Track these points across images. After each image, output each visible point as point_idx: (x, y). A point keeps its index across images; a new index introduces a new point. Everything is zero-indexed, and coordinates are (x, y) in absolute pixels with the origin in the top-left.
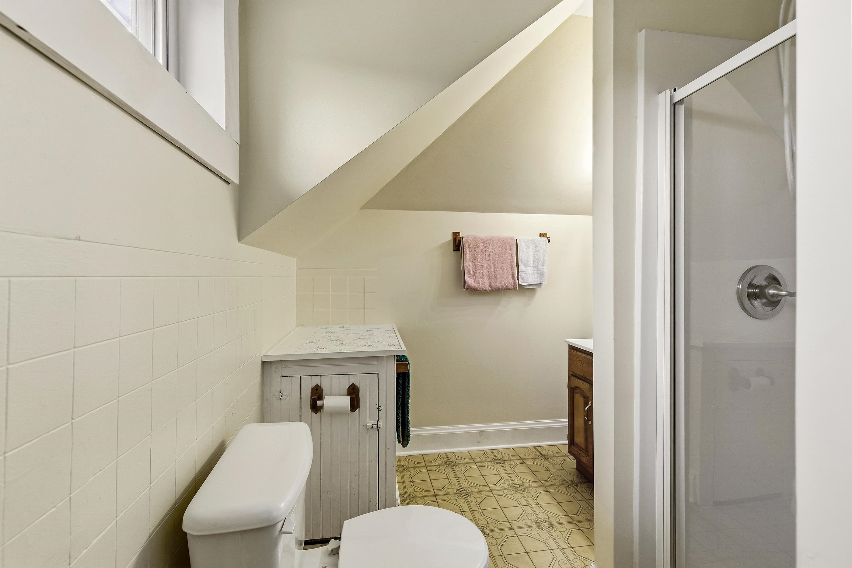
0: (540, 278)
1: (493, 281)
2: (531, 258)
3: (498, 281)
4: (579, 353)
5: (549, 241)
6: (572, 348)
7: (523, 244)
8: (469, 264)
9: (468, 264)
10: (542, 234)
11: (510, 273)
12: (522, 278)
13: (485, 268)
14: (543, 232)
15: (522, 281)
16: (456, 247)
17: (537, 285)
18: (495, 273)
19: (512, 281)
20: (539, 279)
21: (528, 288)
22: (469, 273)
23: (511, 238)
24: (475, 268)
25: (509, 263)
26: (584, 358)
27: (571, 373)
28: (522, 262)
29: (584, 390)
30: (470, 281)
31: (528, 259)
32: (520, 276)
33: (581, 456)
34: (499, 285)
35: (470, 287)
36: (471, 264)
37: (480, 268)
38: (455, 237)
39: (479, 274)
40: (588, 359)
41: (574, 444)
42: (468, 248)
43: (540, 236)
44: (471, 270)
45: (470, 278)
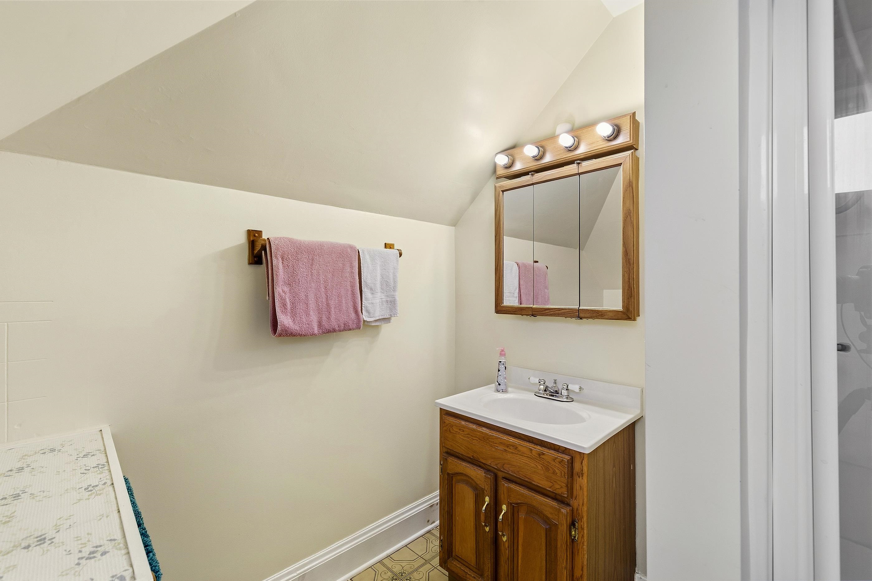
0: (391, 310)
1: (324, 318)
2: (379, 278)
3: (333, 316)
4: (463, 423)
5: (401, 255)
6: (445, 414)
7: (367, 257)
8: (282, 290)
9: (280, 289)
10: (388, 244)
11: (351, 304)
12: (368, 311)
13: (311, 297)
14: (389, 242)
15: (367, 314)
16: (255, 257)
17: (387, 319)
18: (328, 305)
19: (353, 315)
20: (388, 311)
21: (373, 324)
22: (284, 305)
23: (352, 248)
24: (294, 296)
25: (349, 288)
26: (474, 430)
27: (445, 450)
28: (367, 286)
29: (474, 478)
30: (284, 320)
31: (376, 281)
32: (364, 305)
33: (468, 576)
34: (334, 324)
35: (286, 331)
36: (286, 289)
37: (302, 296)
38: (252, 239)
39: (301, 307)
40: (483, 432)
41: (452, 557)
42: (280, 259)
43: (386, 247)
44: (288, 300)
45: (286, 315)
